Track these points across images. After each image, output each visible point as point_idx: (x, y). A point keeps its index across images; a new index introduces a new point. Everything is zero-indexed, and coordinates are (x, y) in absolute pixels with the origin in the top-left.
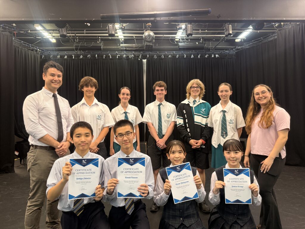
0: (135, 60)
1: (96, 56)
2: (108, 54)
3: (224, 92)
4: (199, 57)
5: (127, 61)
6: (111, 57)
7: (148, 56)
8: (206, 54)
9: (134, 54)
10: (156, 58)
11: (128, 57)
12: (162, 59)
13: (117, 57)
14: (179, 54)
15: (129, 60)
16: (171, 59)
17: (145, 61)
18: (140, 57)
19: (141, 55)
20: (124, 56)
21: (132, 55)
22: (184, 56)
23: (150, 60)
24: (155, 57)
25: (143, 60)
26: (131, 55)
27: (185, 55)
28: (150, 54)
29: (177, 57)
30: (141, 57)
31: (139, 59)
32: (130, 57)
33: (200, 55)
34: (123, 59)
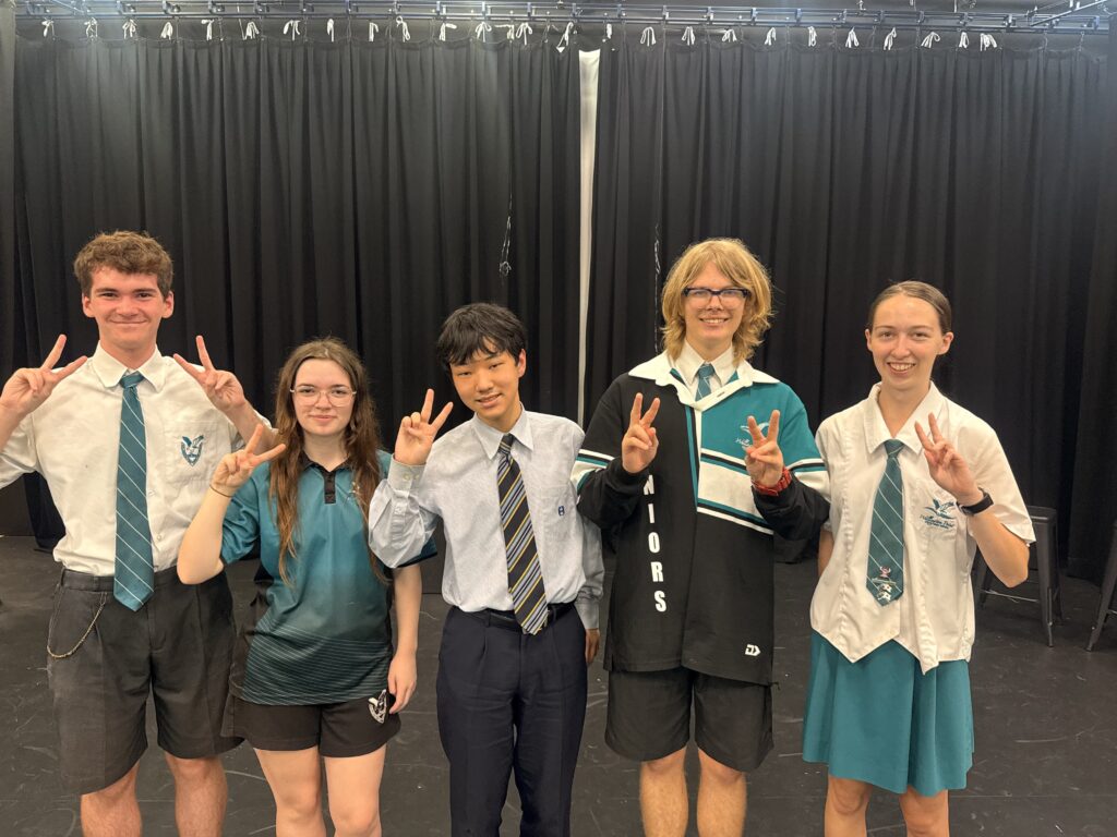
0: (539, 52)
1: (330, 25)
2: (394, 16)
3: (903, 336)
4: (888, 43)
5: (492, 58)
6: (407, 35)
7: (609, 32)
8: (926, 30)
9: (531, 20)
10: (654, 41)
11: (498, 34)
12: (687, 49)
13: (443, 36)
14: (778, 26)
15: (507, 50)
16: (738, 50)
17: (590, 59)
18: (566, 36)
19: (571, 24)
20: (480, 28)
21: (525, 26)
22: (807, 36)
23: (621, 55)
24: (649, 37)
25: (582, 54)
26: (517, 22)
27: (811, 30)
28: (620, 19)
29: (768, 41)
30: (571, 34)
31: (561, 50)
32: (511, 35)
33: (893, 33)
34: (473, 47)
